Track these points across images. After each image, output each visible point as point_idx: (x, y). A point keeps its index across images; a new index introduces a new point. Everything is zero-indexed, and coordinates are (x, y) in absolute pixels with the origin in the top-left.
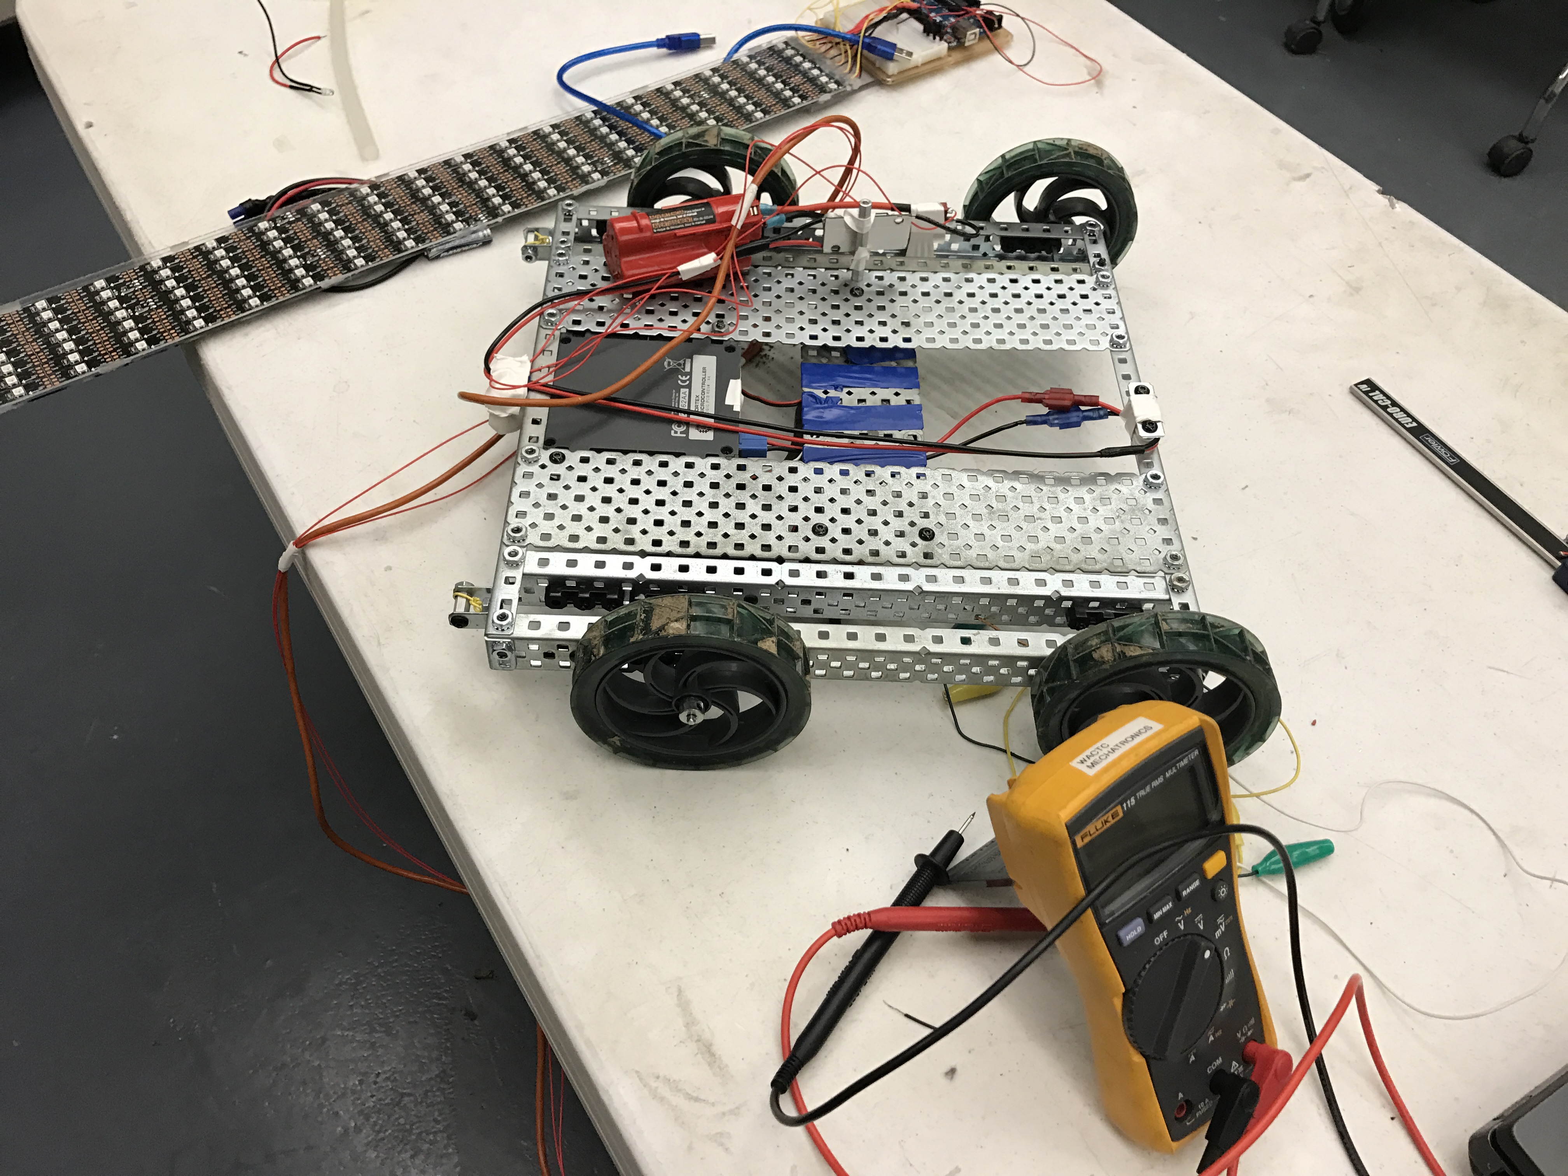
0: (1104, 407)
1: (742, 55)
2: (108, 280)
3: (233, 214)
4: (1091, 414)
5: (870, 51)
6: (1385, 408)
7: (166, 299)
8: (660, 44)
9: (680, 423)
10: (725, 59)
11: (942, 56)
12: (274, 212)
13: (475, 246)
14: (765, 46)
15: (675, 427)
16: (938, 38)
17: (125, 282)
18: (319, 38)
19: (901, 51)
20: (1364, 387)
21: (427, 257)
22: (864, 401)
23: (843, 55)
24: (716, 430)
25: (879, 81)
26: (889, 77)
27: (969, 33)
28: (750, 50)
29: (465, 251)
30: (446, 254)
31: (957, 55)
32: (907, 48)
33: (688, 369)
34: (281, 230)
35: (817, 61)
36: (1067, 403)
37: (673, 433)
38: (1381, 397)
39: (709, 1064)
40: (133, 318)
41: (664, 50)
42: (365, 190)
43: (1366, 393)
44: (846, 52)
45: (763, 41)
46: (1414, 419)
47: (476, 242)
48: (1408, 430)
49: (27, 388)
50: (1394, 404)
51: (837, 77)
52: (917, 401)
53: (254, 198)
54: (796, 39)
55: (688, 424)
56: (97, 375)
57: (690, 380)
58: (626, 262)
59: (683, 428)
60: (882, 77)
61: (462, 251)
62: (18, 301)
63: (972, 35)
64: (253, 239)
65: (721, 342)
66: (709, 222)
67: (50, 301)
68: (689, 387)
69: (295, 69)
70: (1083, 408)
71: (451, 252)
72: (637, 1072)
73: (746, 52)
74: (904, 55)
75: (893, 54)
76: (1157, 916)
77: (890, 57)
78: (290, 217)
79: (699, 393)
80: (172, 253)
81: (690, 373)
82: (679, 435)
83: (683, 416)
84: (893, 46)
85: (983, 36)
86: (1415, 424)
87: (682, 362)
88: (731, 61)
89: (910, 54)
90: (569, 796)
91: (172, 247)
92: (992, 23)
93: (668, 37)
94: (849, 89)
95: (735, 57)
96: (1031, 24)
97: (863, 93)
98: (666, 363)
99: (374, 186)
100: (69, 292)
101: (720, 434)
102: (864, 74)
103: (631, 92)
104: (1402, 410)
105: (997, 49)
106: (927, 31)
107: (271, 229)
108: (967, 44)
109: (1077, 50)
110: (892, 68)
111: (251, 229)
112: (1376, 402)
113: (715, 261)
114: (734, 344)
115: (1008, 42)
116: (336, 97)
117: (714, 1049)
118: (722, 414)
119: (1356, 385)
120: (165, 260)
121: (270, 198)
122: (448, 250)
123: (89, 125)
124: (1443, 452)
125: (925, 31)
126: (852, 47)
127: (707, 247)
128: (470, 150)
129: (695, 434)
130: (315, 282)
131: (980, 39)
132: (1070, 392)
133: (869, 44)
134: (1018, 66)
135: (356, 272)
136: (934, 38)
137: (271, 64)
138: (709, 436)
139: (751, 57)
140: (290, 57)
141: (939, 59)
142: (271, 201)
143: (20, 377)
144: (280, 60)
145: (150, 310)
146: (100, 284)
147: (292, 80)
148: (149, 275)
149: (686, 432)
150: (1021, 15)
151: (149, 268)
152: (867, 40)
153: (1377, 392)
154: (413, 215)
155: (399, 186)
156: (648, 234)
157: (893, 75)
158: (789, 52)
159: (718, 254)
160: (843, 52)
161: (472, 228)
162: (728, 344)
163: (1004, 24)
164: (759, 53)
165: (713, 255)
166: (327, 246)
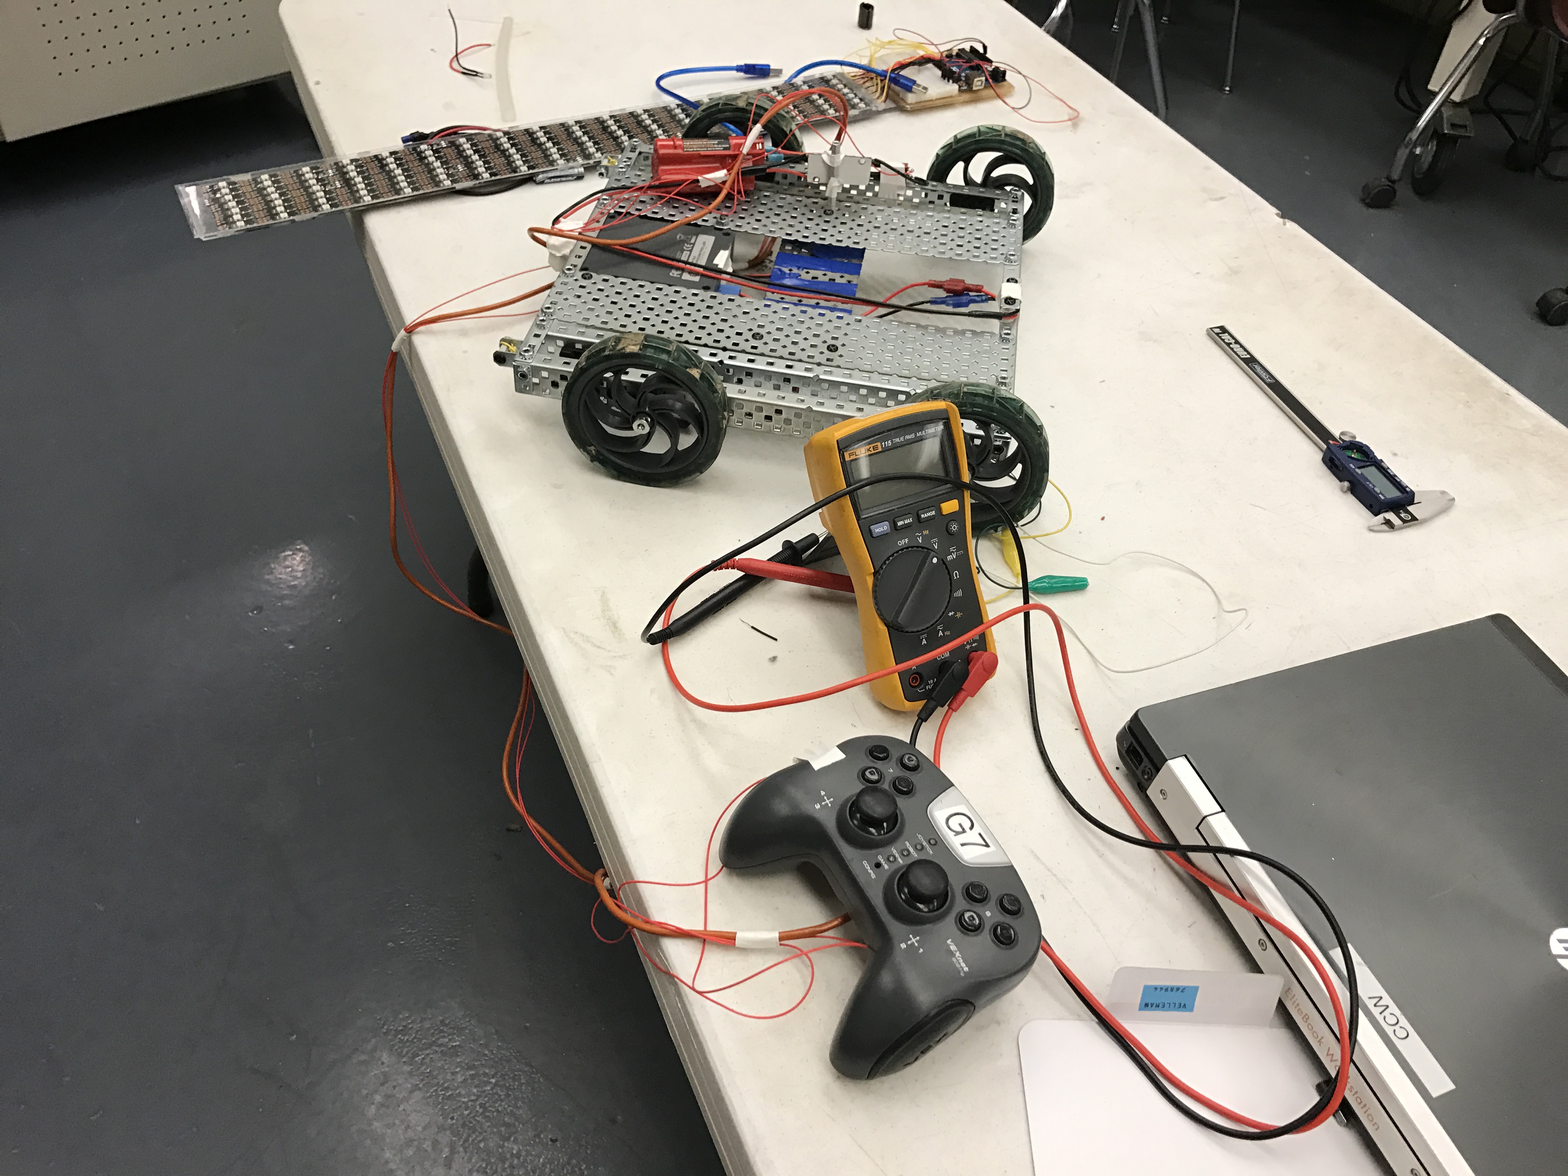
0: (987, 294)
1: (799, 80)
2: (312, 169)
3: (405, 140)
4: (976, 298)
5: (895, 84)
6: (1229, 344)
7: (348, 182)
8: (739, 69)
9: (678, 269)
10: (786, 82)
11: (954, 95)
12: (433, 141)
13: (570, 178)
14: (817, 76)
15: (674, 271)
16: (951, 81)
17: (322, 171)
18: (489, 45)
19: (919, 86)
20: (1218, 331)
21: (535, 181)
22: (817, 278)
23: (875, 87)
24: (702, 275)
25: (900, 108)
26: (909, 104)
27: (976, 80)
28: (805, 77)
29: (563, 181)
30: (548, 181)
31: (966, 97)
32: (924, 84)
33: (692, 241)
34: (435, 151)
35: (854, 89)
36: (959, 288)
37: (671, 274)
38: (1229, 337)
39: (613, 632)
40: (325, 191)
41: (742, 74)
42: (499, 134)
43: (1217, 334)
44: (877, 84)
45: (817, 72)
46: (1249, 353)
47: (572, 176)
48: (1243, 359)
49: (246, 222)
50: (1237, 342)
51: (866, 101)
52: (855, 282)
53: (420, 131)
54: (842, 74)
55: (683, 270)
56: (293, 221)
57: (693, 247)
58: (662, 170)
59: (679, 272)
60: (904, 104)
61: (561, 181)
62: (250, 174)
63: (978, 82)
64: (415, 155)
65: (721, 229)
66: (725, 149)
67: (271, 176)
68: (691, 251)
69: (467, 62)
70: (971, 294)
71: (553, 180)
72: (563, 628)
73: (803, 79)
74: (920, 89)
75: (911, 87)
76: (900, 523)
77: (909, 89)
78: (444, 144)
79: (697, 255)
80: (358, 157)
81: (694, 244)
82: (675, 275)
83: (682, 265)
84: (914, 82)
85: (988, 85)
86: (1248, 356)
87: (690, 237)
88: (790, 84)
89: (925, 88)
90: (556, 486)
91: (359, 154)
92: (998, 76)
93: (746, 65)
94: (874, 109)
95: (794, 80)
96: (1029, 80)
97: (887, 115)
98: (678, 237)
99: (506, 133)
100: (285, 173)
101: (704, 279)
102: (888, 101)
103: (708, 95)
104: (1242, 346)
105: (999, 96)
106: (944, 76)
107: (428, 149)
108: (974, 88)
109: (1065, 103)
110: (911, 98)
111: (414, 149)
112: (1223, 340)
113: (726, 175)
114: (730, 231)
115: (1010, 91)
116: (493, 80)
117: (617, 625)
118: (710, 266)
119: (1211, 329)
120: (352, 161)
121: (432, 133)
122: (550, 178)
123: (318, 83)
124: (1263, 375)
125: (942, 76)
126: (882, 81)
127: (721, 164)
128: (581, 119)
129: (686, 276)
130: (452, 184)
131: (985, 87)
132: (963, 281)
133: (894, 78)
134: (1013, 108)
135: (482, 181)
136: (948, 81)
137: (452, 57)
138: (697, 279)
139: (804, 83)
140: (466, 55)
141: (951, 97)
142: (434, 135)
143: (243, 216)
144: (459, 56)
145: (336, 189)
146: (306, 169)
147: (464, 68)
148: (340, 169)
149: (681, 275)
150: (1023, 73)
151: (340, 164)
152: (893, 75)
153: (1226, 334)
154: (530, 153)
155: (524, 134)
156: (680, 151)
157: (912, 104)
158: (834, 81)
159: (728, 171)
160: (875, 84)
161: (571, 164)
162: (726, 232)
163: (1007, 77)
164: (811, 81)
165: (725, 171)
166: (466, 166)
